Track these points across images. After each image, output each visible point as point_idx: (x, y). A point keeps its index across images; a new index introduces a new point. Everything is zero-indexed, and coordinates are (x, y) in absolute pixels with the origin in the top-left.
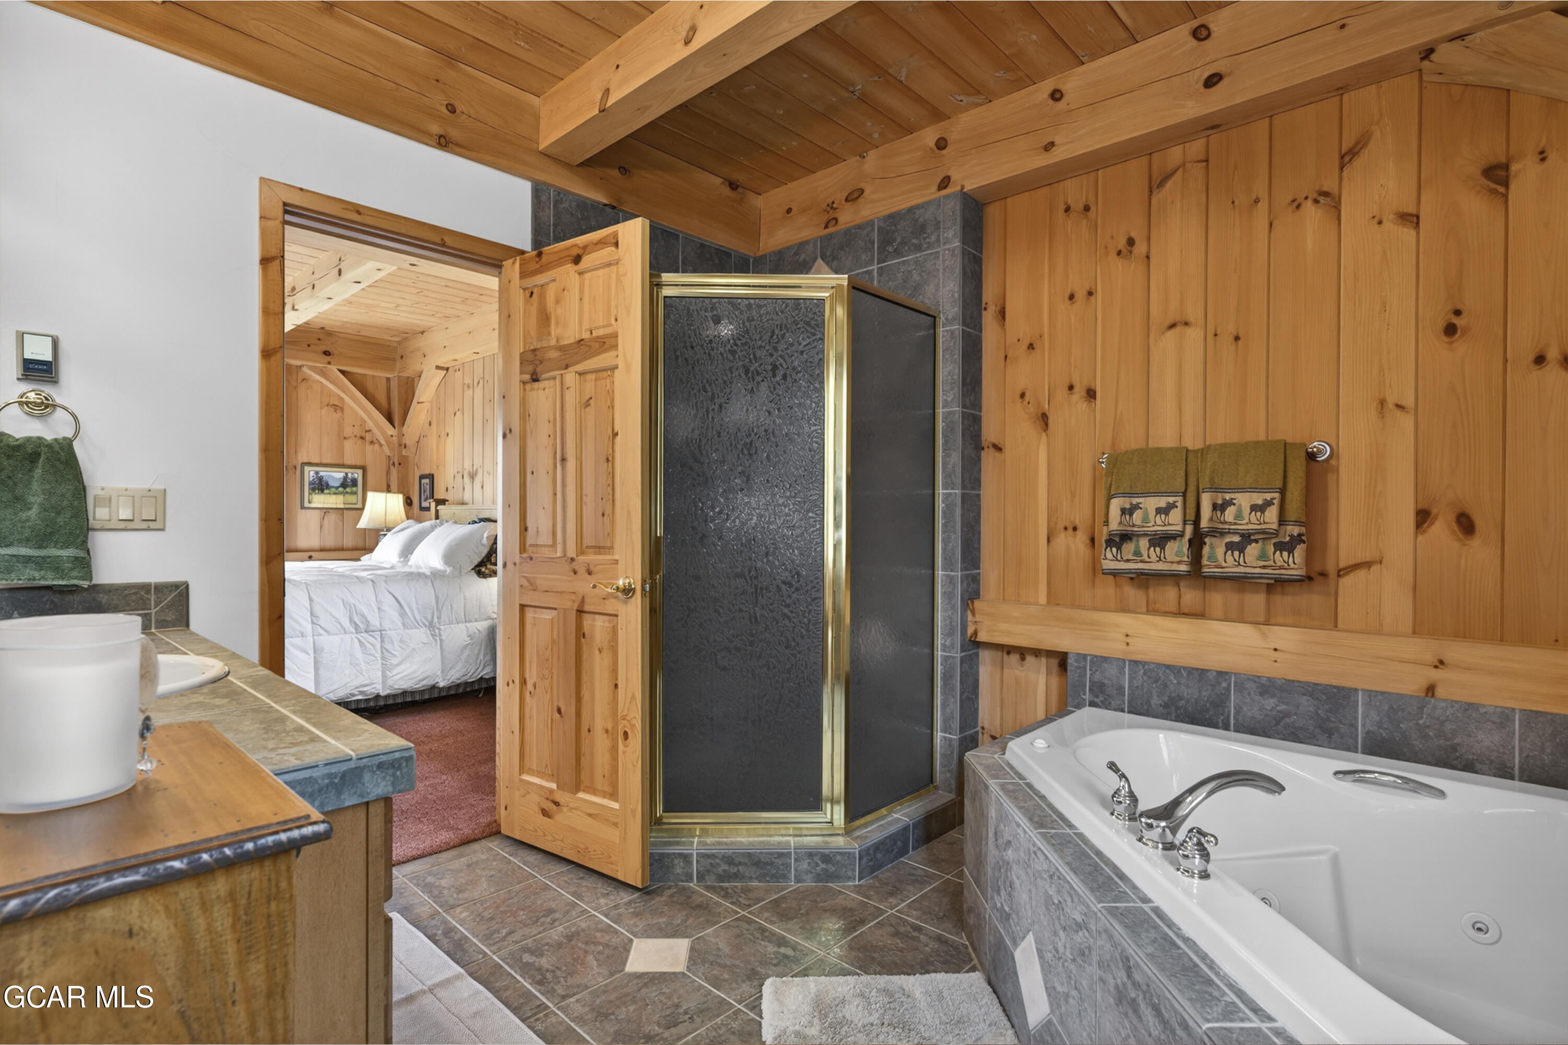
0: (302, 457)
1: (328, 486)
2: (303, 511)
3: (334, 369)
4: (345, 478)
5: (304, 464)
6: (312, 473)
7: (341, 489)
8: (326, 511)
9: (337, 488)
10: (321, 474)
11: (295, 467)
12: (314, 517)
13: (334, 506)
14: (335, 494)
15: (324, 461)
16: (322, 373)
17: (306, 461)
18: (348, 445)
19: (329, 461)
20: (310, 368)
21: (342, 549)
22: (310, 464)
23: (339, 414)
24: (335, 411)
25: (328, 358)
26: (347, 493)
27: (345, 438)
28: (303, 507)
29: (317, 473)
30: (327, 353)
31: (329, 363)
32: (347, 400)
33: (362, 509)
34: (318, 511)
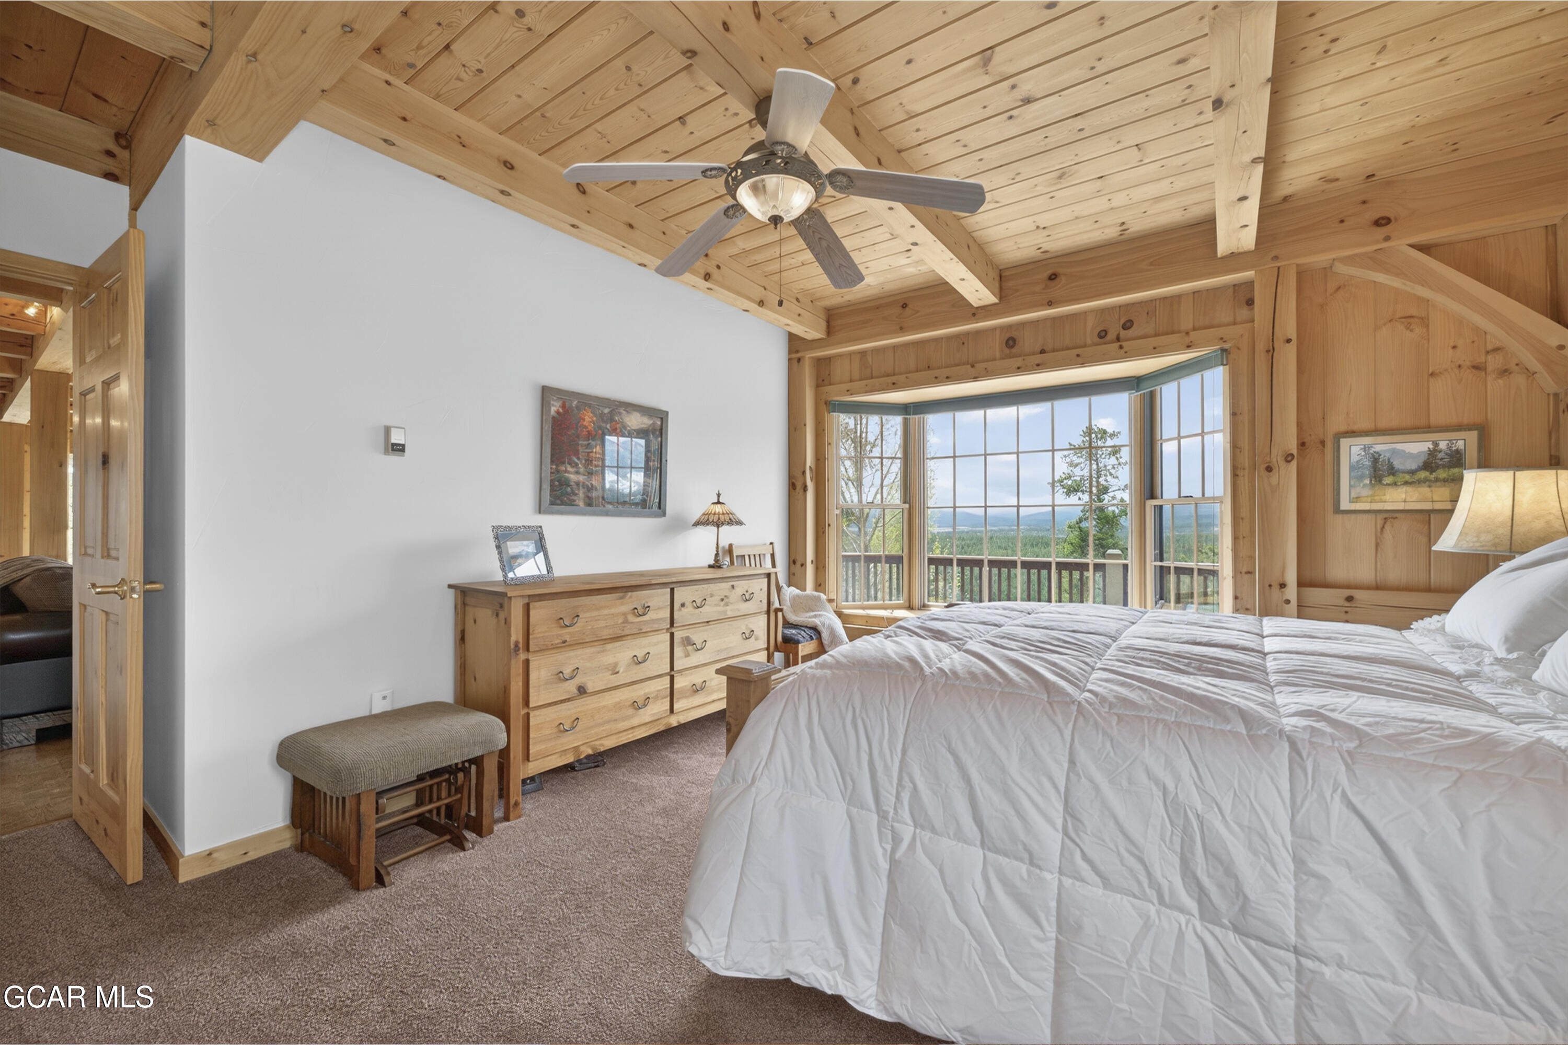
0: (1337, 423)
1: (1392, 471)
2: (1339, 517)
3: (1401, 245)
4: (1432, 453)
5: (1339, 436)
6: (1356, 450)
7: (1423, 474)
8: (1389, 516)
9: (1412, 472)
10: (1378, 448)
11: (1323, 443)
12: (1364, 530)
13: (1401, 506)
14: (1406, 483)
15: (1383, 424)
16: (1376, 261)
17: (1343, 428)
18: (1439, 388)
19: (1395, 423)
20: (1350, 260)
21: (1428, 590)
22: (1351, 433)
23: (1418, 330)
24: (1408, 328)
25: (1383, 231)
26: (1437, 480)
27: (1432, 374)
28: (1337, 510)
29: (1366, 448)
30: (1382, 222)
31: (1387, 238)
32: (1439, 299)
33: (1451, 512)
34: (1373, 516)
